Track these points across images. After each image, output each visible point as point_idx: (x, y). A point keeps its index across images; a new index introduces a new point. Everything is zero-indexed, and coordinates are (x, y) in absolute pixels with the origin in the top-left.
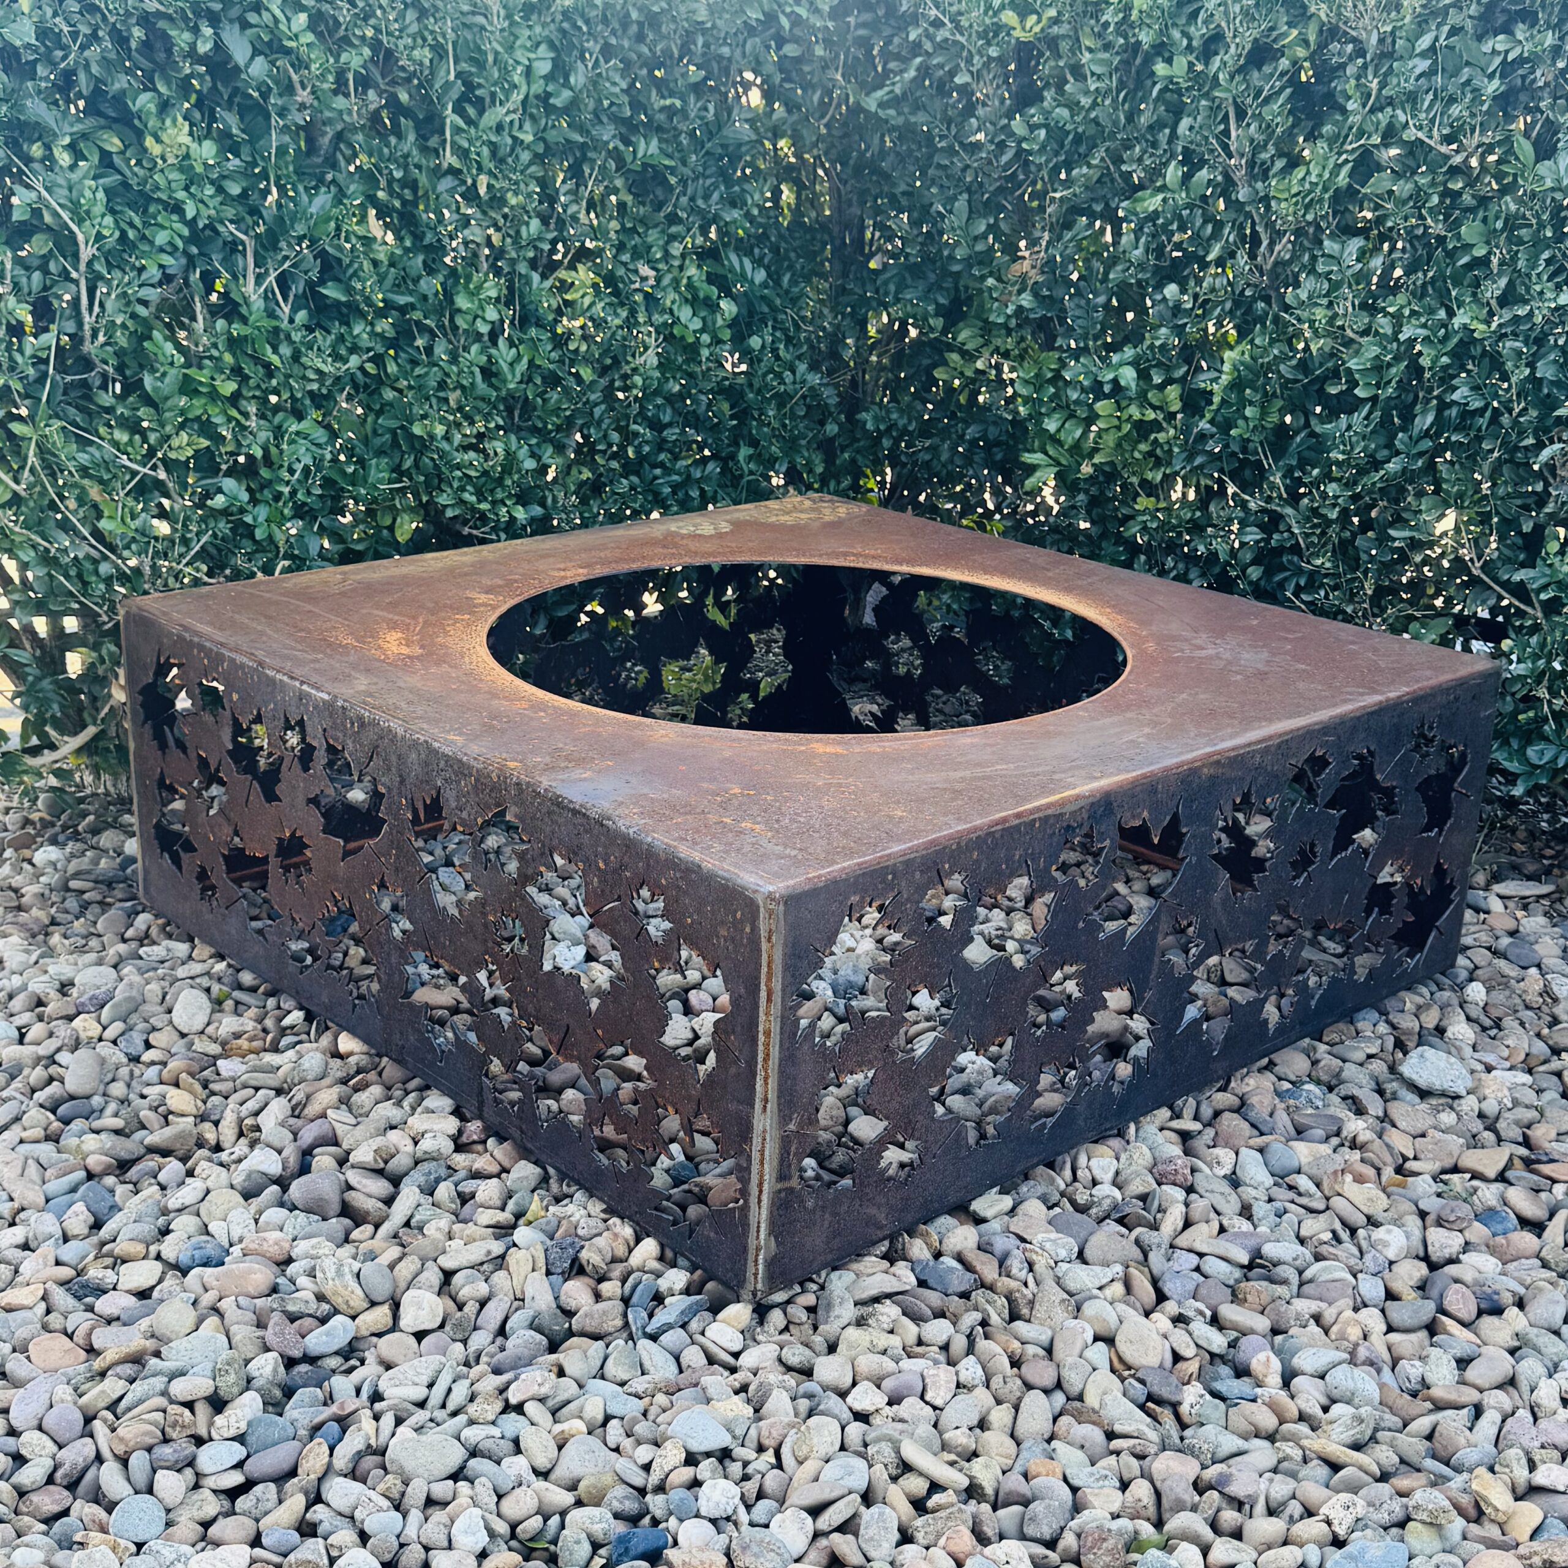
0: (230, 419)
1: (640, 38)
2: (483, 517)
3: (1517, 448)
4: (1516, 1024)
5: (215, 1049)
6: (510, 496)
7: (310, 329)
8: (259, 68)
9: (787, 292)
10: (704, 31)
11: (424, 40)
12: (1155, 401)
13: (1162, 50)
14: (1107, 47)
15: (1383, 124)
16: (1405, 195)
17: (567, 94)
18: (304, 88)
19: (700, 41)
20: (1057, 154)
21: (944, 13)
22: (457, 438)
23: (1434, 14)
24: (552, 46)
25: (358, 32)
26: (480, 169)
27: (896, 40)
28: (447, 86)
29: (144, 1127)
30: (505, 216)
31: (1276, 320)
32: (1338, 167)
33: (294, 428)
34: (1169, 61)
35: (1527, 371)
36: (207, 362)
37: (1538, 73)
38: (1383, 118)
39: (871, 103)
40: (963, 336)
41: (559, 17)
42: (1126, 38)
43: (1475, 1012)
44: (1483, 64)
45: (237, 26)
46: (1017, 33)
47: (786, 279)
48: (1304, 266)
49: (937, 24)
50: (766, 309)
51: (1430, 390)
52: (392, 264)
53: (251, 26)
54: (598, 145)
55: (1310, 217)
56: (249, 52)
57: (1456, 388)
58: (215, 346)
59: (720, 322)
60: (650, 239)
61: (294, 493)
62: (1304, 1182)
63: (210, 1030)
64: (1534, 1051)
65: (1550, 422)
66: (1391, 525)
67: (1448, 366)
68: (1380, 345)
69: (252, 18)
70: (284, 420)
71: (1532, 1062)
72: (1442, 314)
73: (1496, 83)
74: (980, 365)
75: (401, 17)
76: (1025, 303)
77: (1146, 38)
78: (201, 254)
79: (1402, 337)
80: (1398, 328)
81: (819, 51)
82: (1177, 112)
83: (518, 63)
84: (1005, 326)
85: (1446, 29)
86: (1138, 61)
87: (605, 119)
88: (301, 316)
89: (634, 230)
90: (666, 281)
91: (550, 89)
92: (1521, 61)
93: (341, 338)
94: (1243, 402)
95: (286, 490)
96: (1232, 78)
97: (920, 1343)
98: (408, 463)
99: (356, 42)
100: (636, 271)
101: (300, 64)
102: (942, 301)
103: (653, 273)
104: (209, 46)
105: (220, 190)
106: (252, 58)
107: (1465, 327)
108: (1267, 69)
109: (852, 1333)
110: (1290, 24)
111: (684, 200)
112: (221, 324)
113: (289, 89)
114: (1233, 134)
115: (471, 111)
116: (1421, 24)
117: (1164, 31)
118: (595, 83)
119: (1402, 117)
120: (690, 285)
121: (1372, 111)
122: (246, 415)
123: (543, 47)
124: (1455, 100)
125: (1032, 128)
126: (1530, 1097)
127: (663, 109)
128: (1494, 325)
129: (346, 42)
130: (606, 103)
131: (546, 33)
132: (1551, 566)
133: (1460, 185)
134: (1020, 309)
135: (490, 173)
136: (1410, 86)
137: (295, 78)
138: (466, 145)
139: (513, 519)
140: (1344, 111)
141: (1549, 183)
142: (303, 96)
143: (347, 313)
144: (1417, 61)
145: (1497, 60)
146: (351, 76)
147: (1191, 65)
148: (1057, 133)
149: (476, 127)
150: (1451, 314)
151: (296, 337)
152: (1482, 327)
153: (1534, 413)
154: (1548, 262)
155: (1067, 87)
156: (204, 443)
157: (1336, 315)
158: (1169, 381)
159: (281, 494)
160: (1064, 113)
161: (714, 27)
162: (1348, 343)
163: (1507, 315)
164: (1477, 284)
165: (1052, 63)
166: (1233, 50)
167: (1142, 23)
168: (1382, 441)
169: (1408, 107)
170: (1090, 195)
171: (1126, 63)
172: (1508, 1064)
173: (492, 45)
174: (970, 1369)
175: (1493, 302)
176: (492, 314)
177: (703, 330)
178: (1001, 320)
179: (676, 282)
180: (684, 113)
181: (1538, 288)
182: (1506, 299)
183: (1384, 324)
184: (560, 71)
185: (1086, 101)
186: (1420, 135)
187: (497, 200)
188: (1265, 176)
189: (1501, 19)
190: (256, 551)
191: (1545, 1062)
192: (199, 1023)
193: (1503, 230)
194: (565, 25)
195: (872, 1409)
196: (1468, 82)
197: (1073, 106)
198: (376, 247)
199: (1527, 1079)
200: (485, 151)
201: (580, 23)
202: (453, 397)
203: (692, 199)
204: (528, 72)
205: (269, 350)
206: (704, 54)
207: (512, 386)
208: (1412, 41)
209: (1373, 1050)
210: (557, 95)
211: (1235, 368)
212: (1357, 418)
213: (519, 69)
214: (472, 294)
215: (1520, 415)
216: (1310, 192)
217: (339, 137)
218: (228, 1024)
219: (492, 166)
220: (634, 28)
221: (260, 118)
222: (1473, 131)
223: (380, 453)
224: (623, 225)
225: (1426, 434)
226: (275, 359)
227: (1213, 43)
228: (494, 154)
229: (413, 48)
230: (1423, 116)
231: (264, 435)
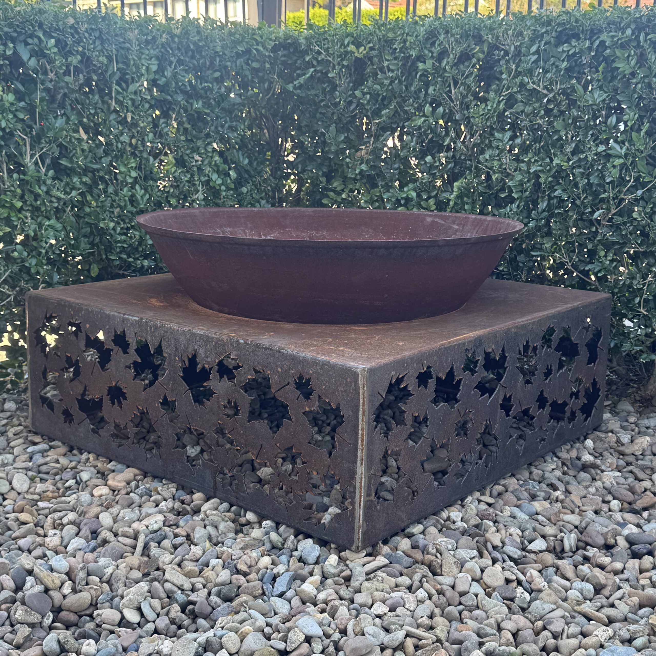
0: (19, 219)
1: (193, 57)
2: (129, 265)
3: (584, 214)
4: (609, 454)
5: (36, 497)
6: (141, 256)
7: (54, 179)
8: (33, 62)
9: (256, 169)
10: (219, 56)
11: (103, 53)
12: (424, 206)
13: (421, 58)
14: (396, 58)
15: (518, 84)
16: (529, 112)
17: (164, 79)
18: (52, 72)
19: (218, 60)
20: (375, 105)
21: (321, 48)
22: (119, 229)
23: (537, 37)
24: (157, 58)
25: (75, 49)
26: (128, 111)
27: (299, 62)
28: (114, 73)
29: (9, 529)
30: (138, 132)
31: (476, 167)
32: (499, 102)
33: (47, 223)
34: (424, 62)
35: (586, 181)
36: (8, 193)
37: (583, 58)
38: (518, 80)
39: (290, 87)
40: (335, 184)
41: (160, 46)
42: (404, 53)
43: (591, 451)
44: (559, 56)
45: (23, 44)
46: (356, 54)
47: (255, 164)
48: (486, 145)
49: (319, 53)
50: (247, 176)
51: (544, 192)
52: (90, 151)
53: (29, 44)
54: (177, 103)
55: (488, 124)
56: (28, 56)
57: (556, 190)
58: (13, 186)
59: (229, 181)
60: (198, 144)
61: (47, 252)
62: (540, 518)
63: (32, 490)
64: (619, 464)
65: (597, 201)
66: (532, 250)
67: (552, 181)
68: (522, 174)
69: (30, 41)
70: (42, 220)
71: (620, 468)
72: (548, 160)
73: (565, 64)
74: (344, 196)
75: (94, 42)
76: (364, 168)
77: (413, 53)
78: (6, 145)
79: (531, 171)
80: (529, 168)
81: (267, 66)
82: (427, 85)
83: (143, 65)
84: (354, 179)
85: (543, 42)
86: (409, 64)
87: (179, 92)
88: (51, 173)
89: (191, 140)
90: (206, 162)
91: (157, 77)
92: (575, 54)
93: (67, 184)
94: (464, 203)
95: (44, 251)
96: (452, 68)
97: (397, 586)
98: (97, 240)
99: (75, 53)
100: (193, 158)
101: (51, 61)
102: (325, 170)
103: (200, 159)
104: (11, 52)
105: (15, 116)
106: (30, 58)
107: (557, 164)
108: (466, 64)
109: (366, 584)
110: (476, 45)
111: (213, 128)
112: (15, 176)
113: (45, 73)
114: (453, 91)
115: (124, 85)
116: (532, 41)
117: (421, 50)
118: (175, 76)
119: (526, 80)
120: (216, 165)
121: (513, 79)
122: (26, 218)
123: (153, 59)
124: (549, 72)
125: (364, 94)
126: (622, 480)
127: (203, 89)
128: (571, 163)
129: (70, 52)
130: (180, 84)
131: (155, 53)
132: (601, 262)
133: (552, 106)
134: (362, 171)
135: (132, 112)
136: (529, 66)
137: (48, 67)
138: (122, 99)
139: (143, 266)
140: (500, 80)
141: (590, 102)
142: (51, 75)
143: (69, 172)
144: (531, 56)
145: (565, 55)
146: (72, 68)
147: (433, 63)
148: (375, 96)
149: (126, 92)
150: (552, 160)
151: (49, 182)
152: (566, 164)
153: (590, 198)
154: (592, 135)
155: (379, 76)
156: (8, 230)
157: (502, 164)
158: (429, 198)
159: (41, 252)
160: (378, 87)
161: (224, 54)
162: (508, 175)
163: (576, 158)
164: (562, 147)
165: (371, 67)
166: (451, 56)
167: (411, 47)
168: (525, 215)
169: (528, 75)
170: (391, 121)
171: (404, 65)
172: (610, 469)
173: (132, 56)
174: (421, 594)
175: (569, 154)
176: (134, 174)
177: (222, 184)
178: (353, 176)
179: (210, 164)
180: (211, 90)
181: (589, 146)
182: (574, 153)
183: (523, 166)
184: (161, 70)
185: (387, 82)
186: (535, 86)
187: (135, 124)
188: (468, 108)
189: (565, 39)
190: (30, 280)
191: (625, 468)
192: (25, 487)
193: (572, 123)
194: (163, 50)
195: (382, 613)
196: (553, 64)
197: (381, 84)
198: (83, 144)
199: (619, 474)
200: (130, 102)
201: (168, 49)
202: (117, 211)
203: (216, 128)
204: (148, 69)
205: (37, 187)
206: (220, 65)
207: (142, 206)
208: (529, 48)
209: (554, 467)
210: (160, 79)
211: (459, 189)
212: (514, 206)
213: (144, 68)
214: (126, 165)
215: (584, 199)
216: (488, 113)
217: (65, 95)
218: (40, 487)
219: (133, 109)
220: (190, 53)
221: (33, 85)
222: (557, 84)
223: (85, 236)
224: (186, 138)
225: (544, 211)
226: (40, 191)
227: (443, 54)
228: (133, 104)
229: (99, 56)
230: (535, 78)
231: (33, 227)
